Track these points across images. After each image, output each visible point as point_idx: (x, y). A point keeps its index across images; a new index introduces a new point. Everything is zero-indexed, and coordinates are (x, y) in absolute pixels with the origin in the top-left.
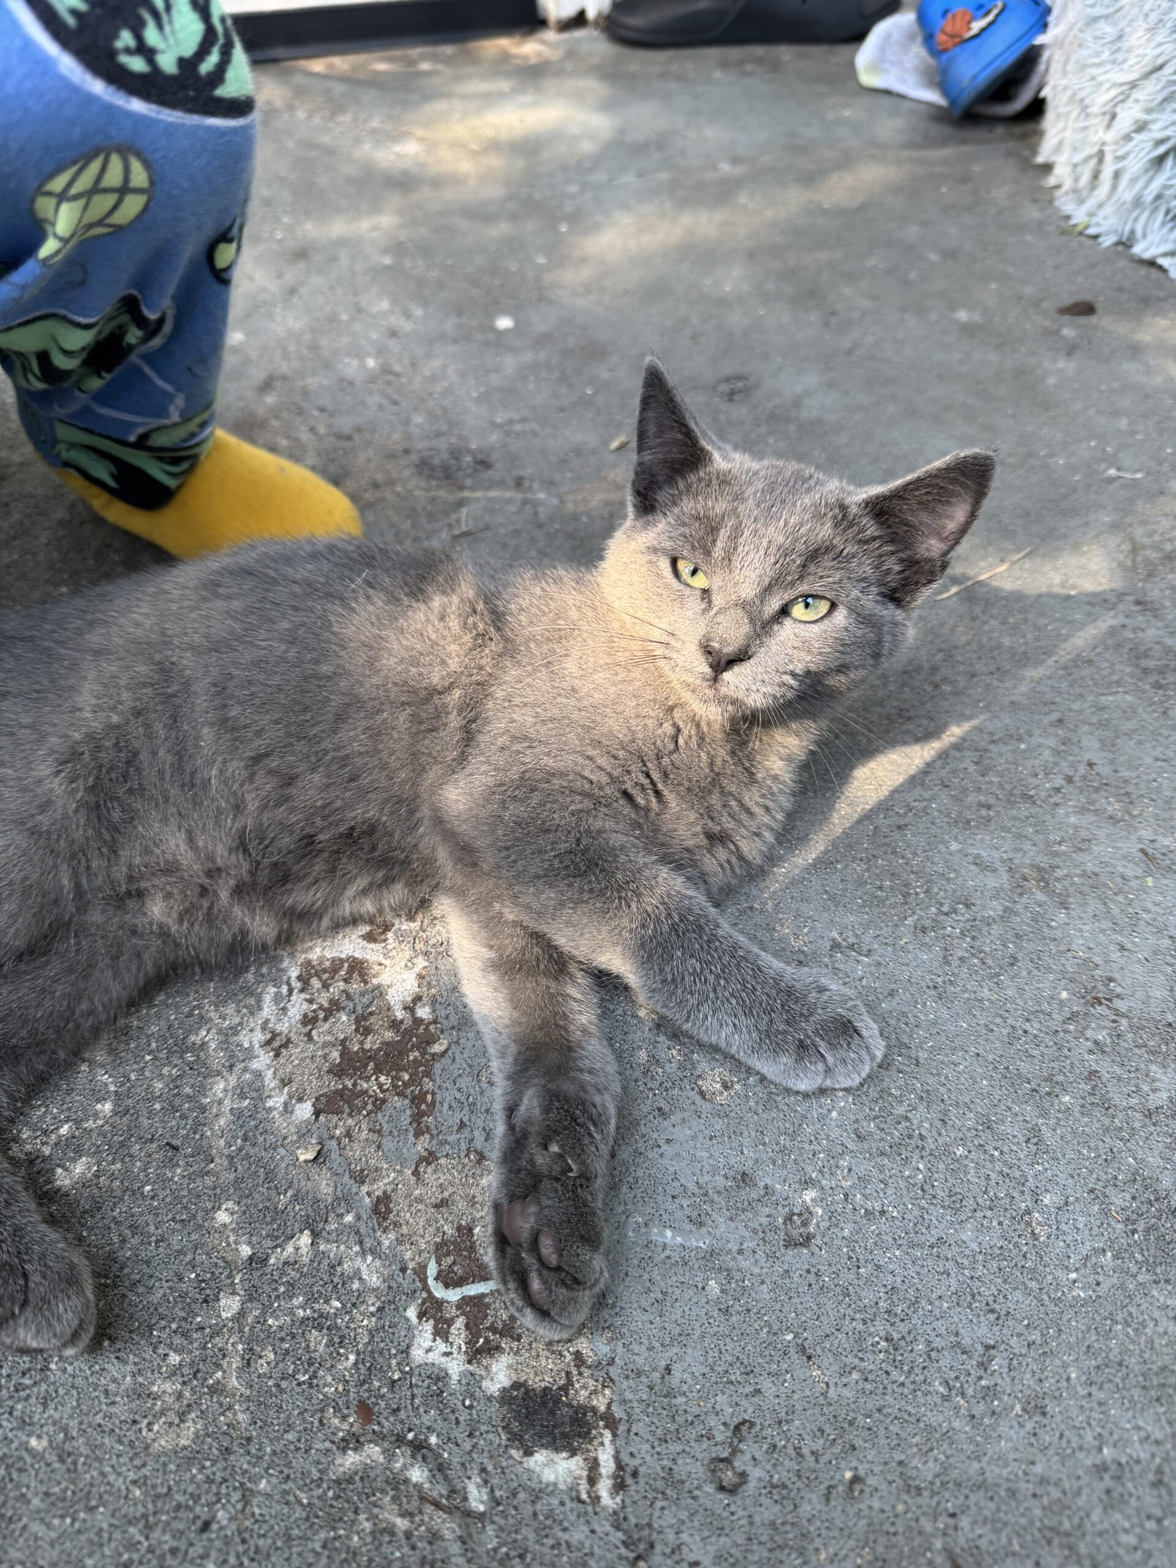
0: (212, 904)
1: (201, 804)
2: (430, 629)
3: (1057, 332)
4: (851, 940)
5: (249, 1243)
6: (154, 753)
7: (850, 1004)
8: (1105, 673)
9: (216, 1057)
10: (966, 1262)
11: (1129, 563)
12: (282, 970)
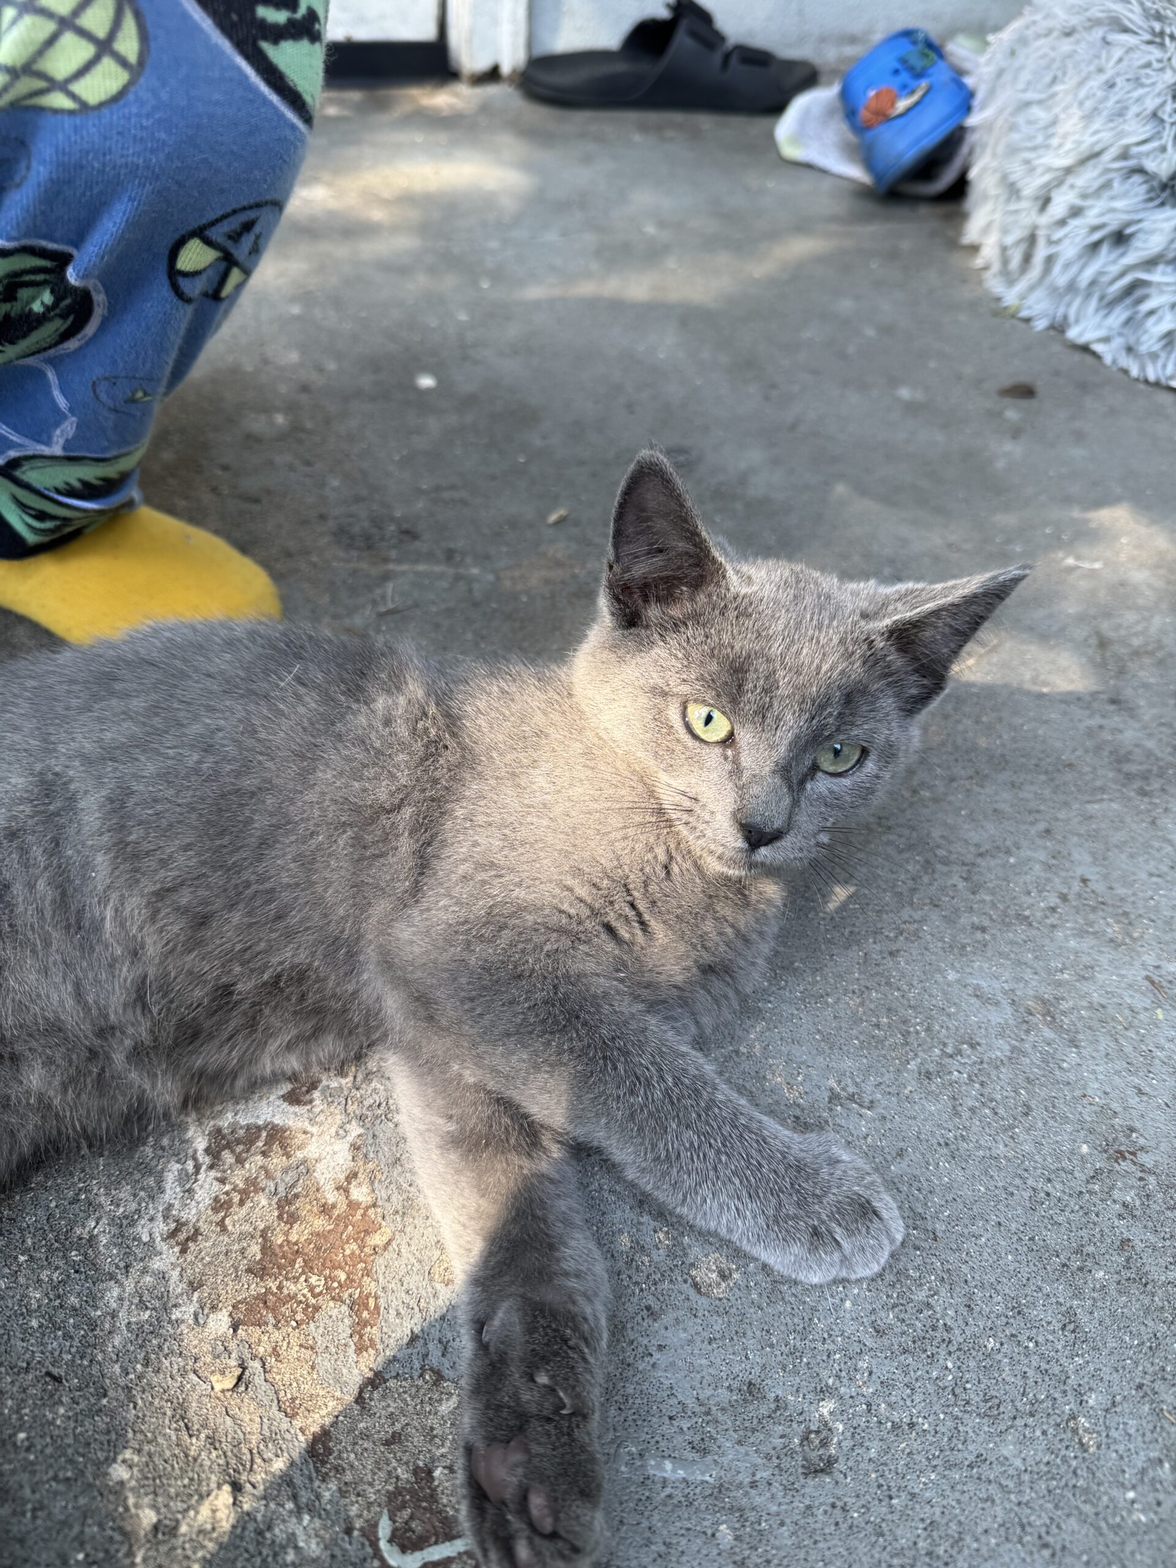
0: (103, 1070)
1: (92, 949)
2: (373, 736)
3: (999, 414)
4: (851, 1089)
5: (154, 1507)
6: (31, 886)
7: (868, 1179)
8: (1087, 778)
9: (108, 1254)
10: (1011, 1485)
11: (1098, 659)
12: (187, 1141)
